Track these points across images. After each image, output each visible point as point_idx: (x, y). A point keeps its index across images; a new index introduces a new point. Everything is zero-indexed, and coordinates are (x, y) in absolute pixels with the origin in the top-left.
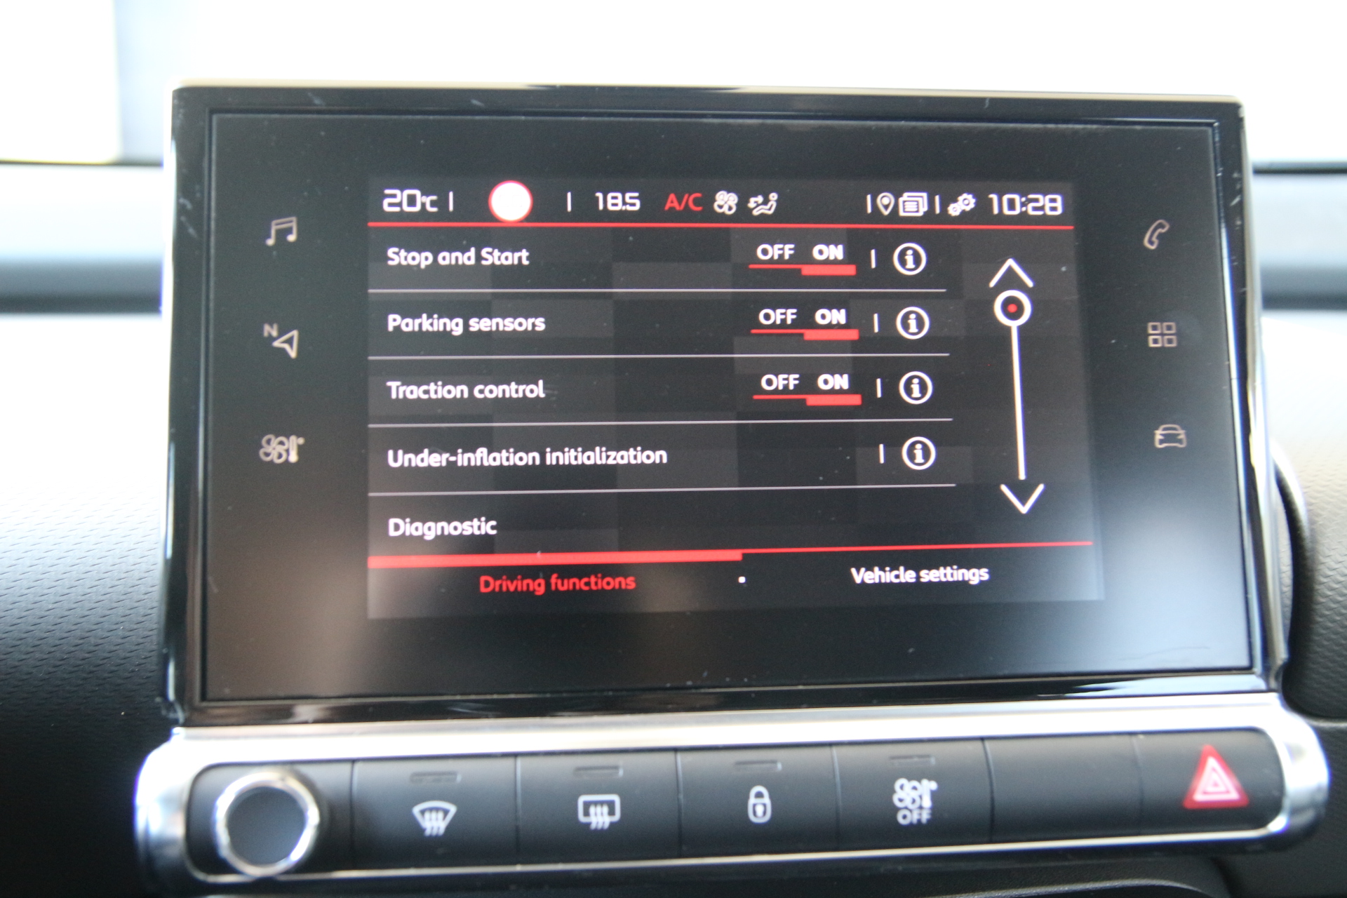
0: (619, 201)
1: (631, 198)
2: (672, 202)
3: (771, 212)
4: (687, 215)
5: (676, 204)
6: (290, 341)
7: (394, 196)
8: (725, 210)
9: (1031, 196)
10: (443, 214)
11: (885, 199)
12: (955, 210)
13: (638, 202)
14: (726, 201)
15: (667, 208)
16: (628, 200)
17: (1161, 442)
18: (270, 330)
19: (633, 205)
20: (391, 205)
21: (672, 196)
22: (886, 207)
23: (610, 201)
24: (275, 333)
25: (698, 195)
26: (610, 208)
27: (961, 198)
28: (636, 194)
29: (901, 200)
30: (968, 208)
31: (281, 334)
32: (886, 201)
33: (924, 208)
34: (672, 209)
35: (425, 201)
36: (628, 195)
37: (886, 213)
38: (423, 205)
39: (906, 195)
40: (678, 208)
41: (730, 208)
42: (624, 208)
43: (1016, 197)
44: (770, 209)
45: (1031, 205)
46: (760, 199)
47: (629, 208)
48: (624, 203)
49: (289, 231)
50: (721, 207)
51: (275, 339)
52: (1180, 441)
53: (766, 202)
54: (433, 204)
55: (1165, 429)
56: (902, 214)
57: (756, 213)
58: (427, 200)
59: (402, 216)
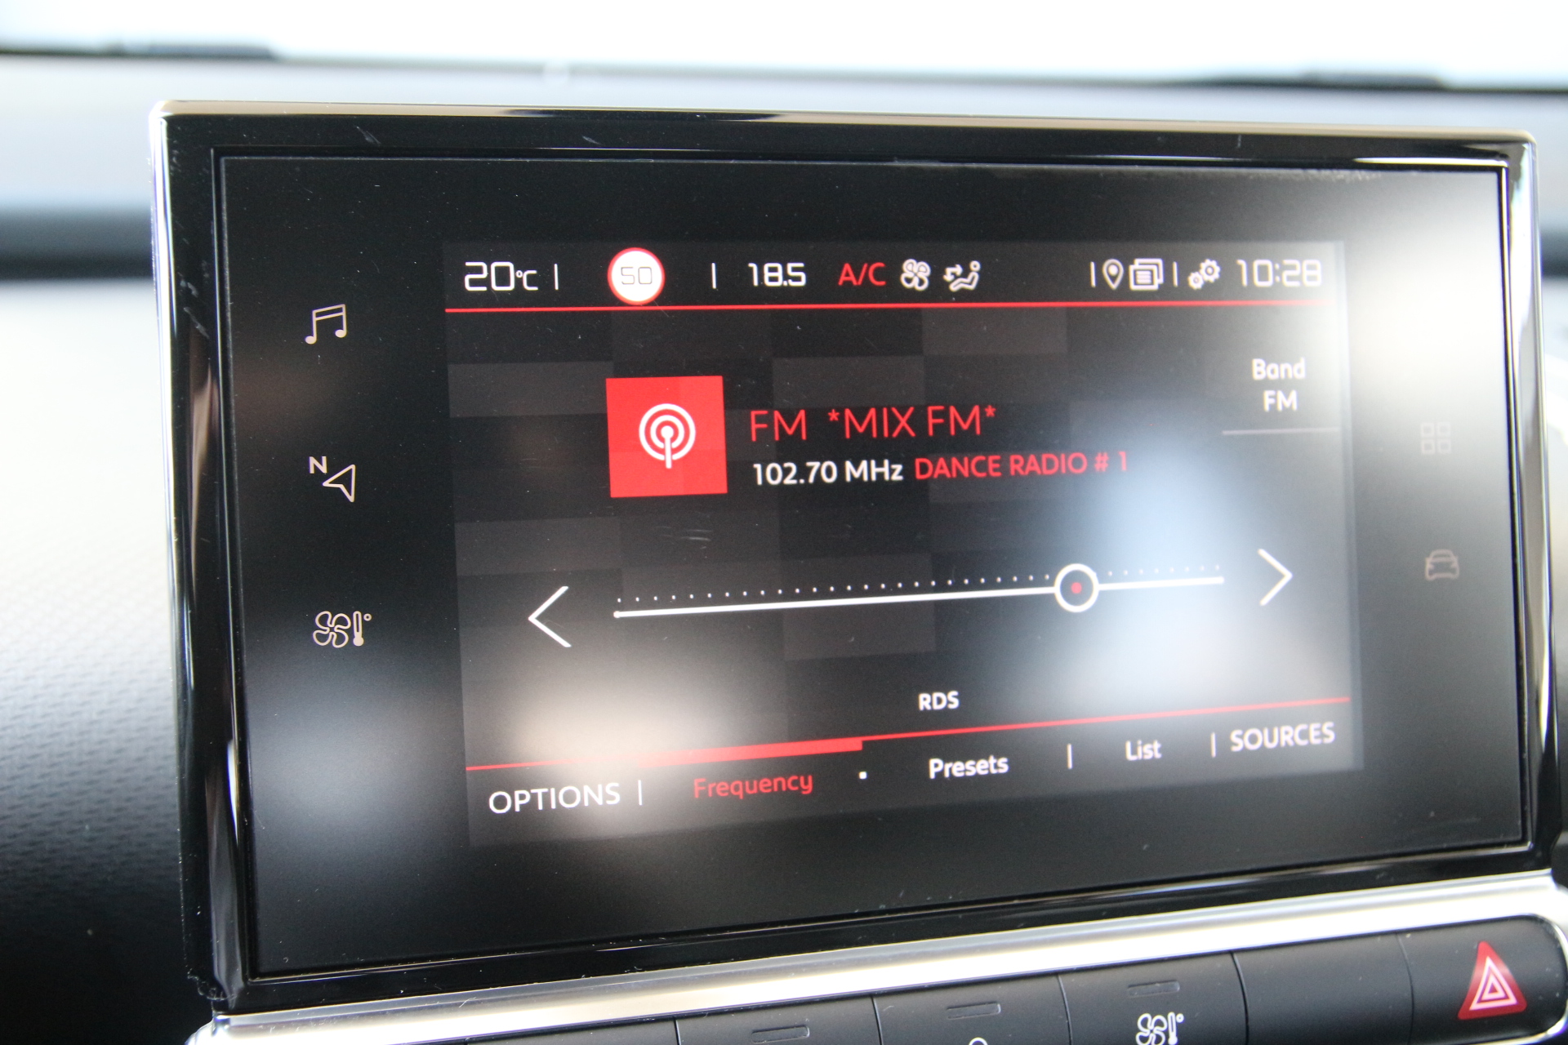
0: (779, 274)
1: (794, 269)
2: (847, 275)
3: (972, 287)
4: (866, 292)
5: (852, 278)
6: (345, 480)
7: (479, 270)
8: (915, 284)
9: (1287, 262)
10: (546, 294)
11: (1112, 267)
12: (1196, 281)
13: (802, 275)
14: (915, 273)
15: (840, 283)
16: (790, 273)
17: (1431, 573)
18: (318, 465)
19: (798, 279)
20: (473, 283)
21: (847, 267)
22: (1113, 278)
23: (767, 275)
24: (324, 469)
25: (881, 265)
26: (768, 283)
27: (1203, 266)
28: (801, 265)
29: (1132, 268)
30: (1212, 279)
31: (332, 470)
32: (1113, 271)
33: (1159, 280)
34: (848, 284)
35: (520, 276)
36: (790, 266)
37: (1114, 286)
38: (519, 281)
39: (1137, 261)
40: (855, 283)
41: (921, 282)
42: (785, 283)
43: (1268, 263)
44: (970, 284)
45: (1286, 274)
46: (958, 270)
47: (793, 284)
48: (786, 277)
49: (337, 323)
50: (909, 280)
51: (326, 477)
52: (1453, 571)
53: (966, 273)
54: (532, 280)
55: (1435, 557)
56: (1133, 287)
57: (954, 288)
58: (524, 275)
59: (490, 298)
